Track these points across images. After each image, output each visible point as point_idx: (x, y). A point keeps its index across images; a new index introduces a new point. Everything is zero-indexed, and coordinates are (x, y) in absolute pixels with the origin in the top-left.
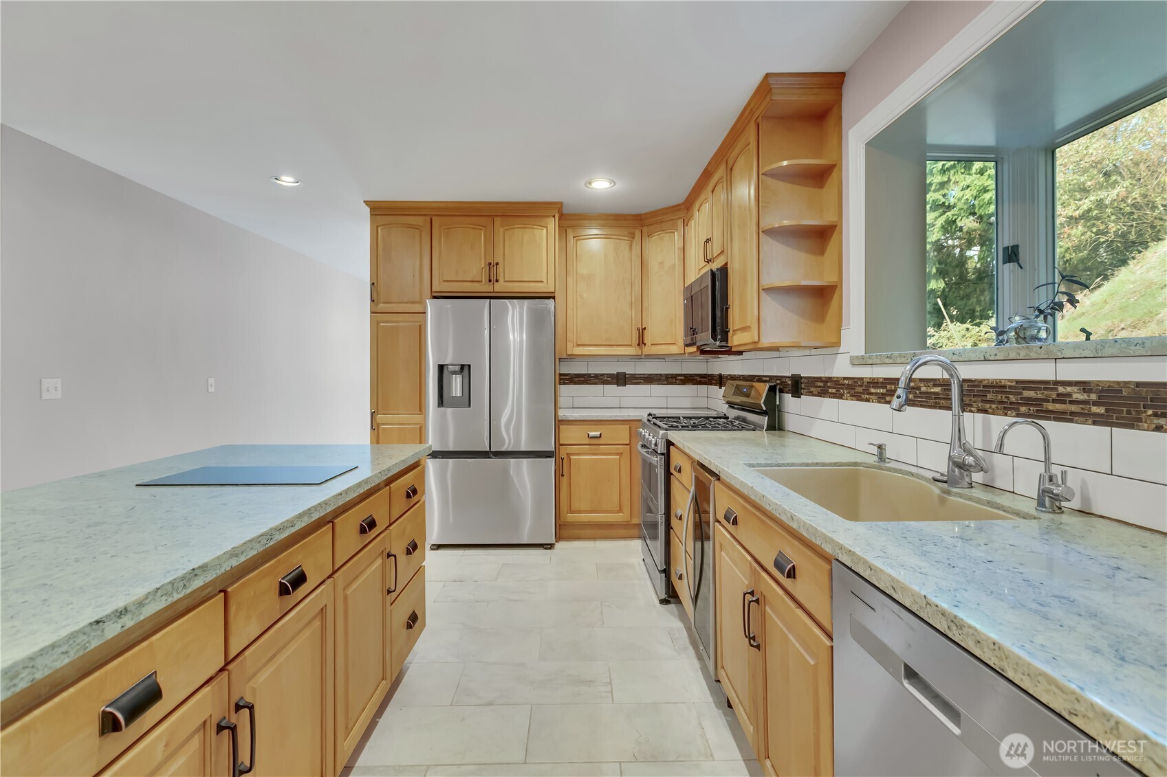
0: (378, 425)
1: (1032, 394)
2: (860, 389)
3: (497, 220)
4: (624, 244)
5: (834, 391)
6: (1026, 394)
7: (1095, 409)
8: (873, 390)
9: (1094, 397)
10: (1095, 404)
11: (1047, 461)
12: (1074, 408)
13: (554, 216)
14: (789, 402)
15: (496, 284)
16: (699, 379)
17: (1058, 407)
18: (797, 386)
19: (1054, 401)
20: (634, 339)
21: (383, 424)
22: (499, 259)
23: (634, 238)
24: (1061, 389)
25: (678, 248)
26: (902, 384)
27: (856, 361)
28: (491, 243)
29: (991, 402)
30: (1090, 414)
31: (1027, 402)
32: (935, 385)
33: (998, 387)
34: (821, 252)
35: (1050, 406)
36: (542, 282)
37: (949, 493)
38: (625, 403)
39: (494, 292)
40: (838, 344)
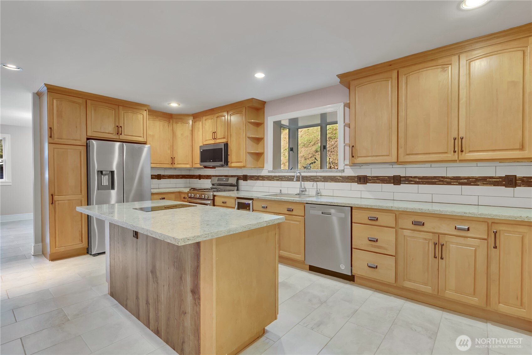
0: (55, 201)
1: (312, 178)
2: (271, 178)
3: (121, 108)
4: (166, 124)
5: (261, 179)
6: (311, 178)
7: (322, 180)
8: (275, 178)
9: (322, 178)
10: (322, 179)
11: (317, 189)
12: (319, 180)
13: (146, 110)
14: (241, 182)
15: (120, 136)
16: (187, 177)
17: (317, 180)
18: (245, 178)
19: (316, 179)
20: (170, 162)
21: (58, 201)
22: (121, 125)
23: (170, 123)
24: (317, 177)
25: (190, 130)
26: (295, 177)
27: (269, 172)
28: (117, 117)
29: (305, 179)
30: (322, 181)
31: (312, 179)
32: (292, 177)
33: (306, 177)
34: (258, 144)
35: (315, 180)
36: (141, 137)
37: (301, 196)
38: (161, 186)
39: (119, 139)
40: (263, 167)
